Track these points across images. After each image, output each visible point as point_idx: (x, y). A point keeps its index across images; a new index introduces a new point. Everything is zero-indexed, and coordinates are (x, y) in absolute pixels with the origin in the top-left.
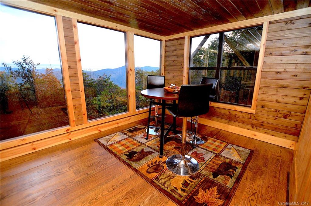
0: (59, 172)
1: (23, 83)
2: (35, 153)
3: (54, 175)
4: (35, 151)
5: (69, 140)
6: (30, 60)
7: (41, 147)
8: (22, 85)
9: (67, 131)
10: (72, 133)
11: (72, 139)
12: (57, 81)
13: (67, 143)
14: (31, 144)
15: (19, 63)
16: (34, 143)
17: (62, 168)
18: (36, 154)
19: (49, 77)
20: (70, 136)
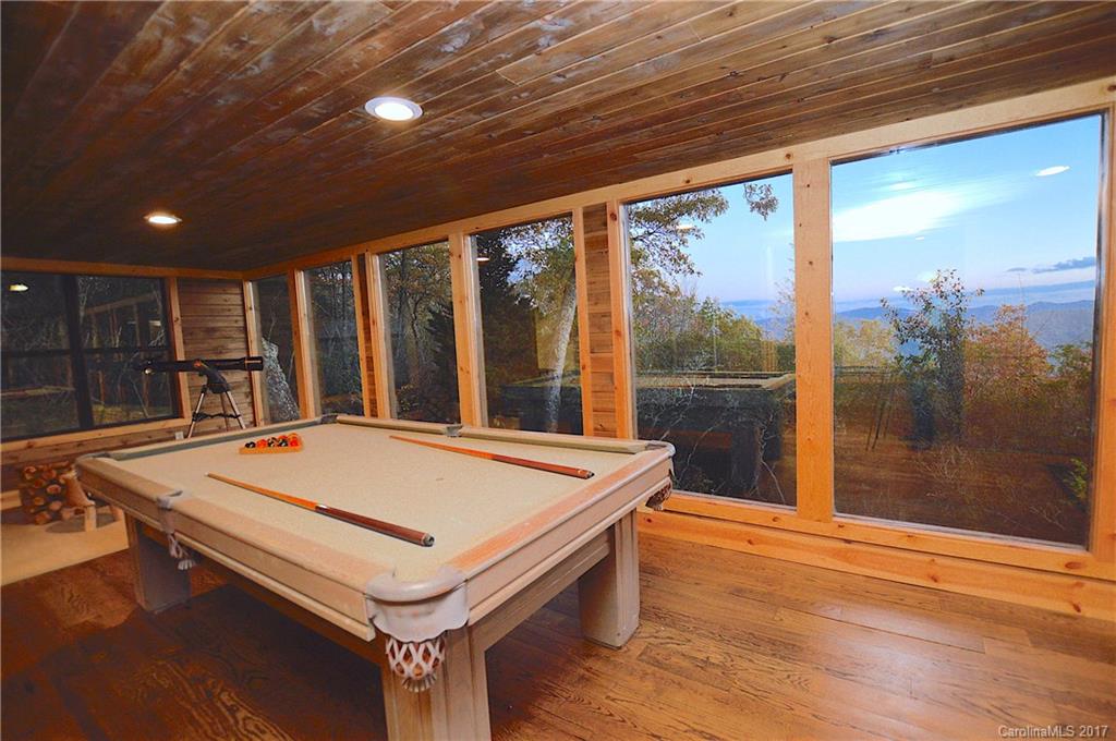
0: (1009, 711)
1: (920, 354)
2: (936, 594)
3: (989, 712)
4: (934, 585)
5: (1071, 611)
6: (955, 281)
7: (956, 583)
8: (915, 360)
9: (1069, 565)
10: (1088, 584)
11: (1088, 612)
12: (1036, 351)
13: (1059, 615)
14: (927, 558)
15: (921, 296)
16: (939, 560)
17: (1024, 705)
18: (937, 599)
19: (1003, 335)
20: (1076, 590)
